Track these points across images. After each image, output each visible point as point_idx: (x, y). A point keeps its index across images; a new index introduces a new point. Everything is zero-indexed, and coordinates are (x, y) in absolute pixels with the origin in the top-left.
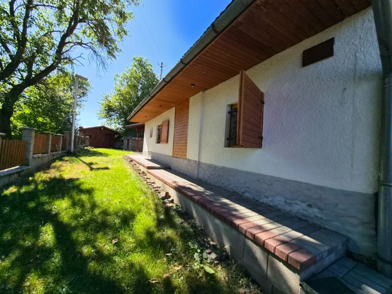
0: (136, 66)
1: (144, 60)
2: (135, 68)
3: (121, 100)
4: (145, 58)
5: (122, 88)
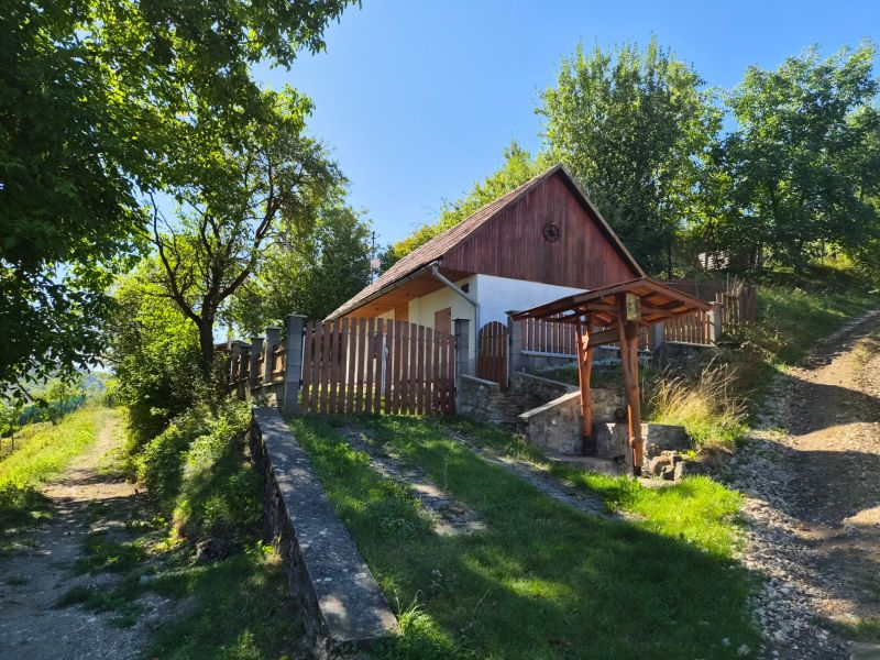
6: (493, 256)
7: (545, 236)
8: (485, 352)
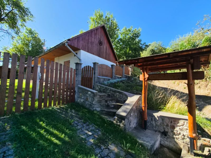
0: (27, 33)
1: (33, 30)
2: (27, 34)
3: (17, 51)
4: (34, 29)
5: (18, 45)
6: (86, 45)
7: (99, 44)
8: (84, 75)
